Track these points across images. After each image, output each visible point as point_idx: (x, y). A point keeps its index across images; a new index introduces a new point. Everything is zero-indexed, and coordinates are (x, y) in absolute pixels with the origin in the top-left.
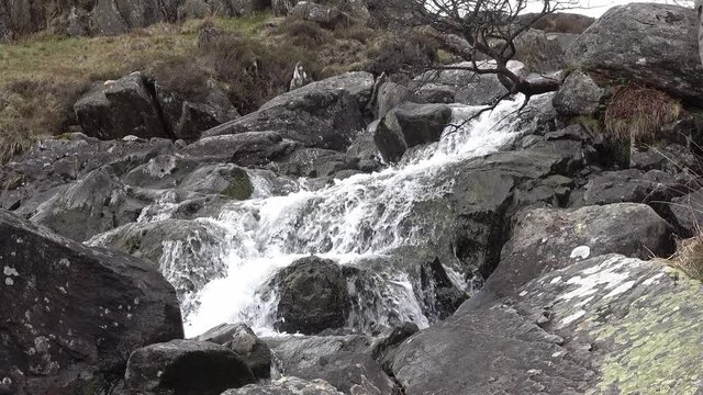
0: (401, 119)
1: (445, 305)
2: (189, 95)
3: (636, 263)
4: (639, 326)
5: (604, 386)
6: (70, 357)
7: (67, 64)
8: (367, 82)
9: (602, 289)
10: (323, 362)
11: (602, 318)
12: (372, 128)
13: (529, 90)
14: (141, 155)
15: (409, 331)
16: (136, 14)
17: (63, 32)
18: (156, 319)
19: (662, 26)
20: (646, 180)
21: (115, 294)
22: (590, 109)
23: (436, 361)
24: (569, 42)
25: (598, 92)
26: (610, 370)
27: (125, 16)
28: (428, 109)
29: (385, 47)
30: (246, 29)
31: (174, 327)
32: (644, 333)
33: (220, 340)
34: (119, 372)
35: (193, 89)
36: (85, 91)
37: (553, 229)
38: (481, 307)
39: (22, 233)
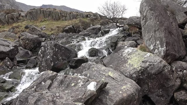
0: (104, 31)
1: (109, 53)
2: (78, 28)
3: (133, 48)
4: (133, 56)
5: (128, 63)
6: (64, 60)
7: (63, 24)
8: (100, 26)
9: (128, 51)
10: (94, 60)
11: (128, 55)
12: (101, 32)
13: (120, 27)
14: (72, 35)
15: (105, 56)
17: (63, 20)
18: (74, 55)
19: (136, 19)
20: (134, 38)
21: (69, 52)
22: (127, 29)
23: (108, 60)
24: (125, 21)
25: (128, 27)
26: (129, 61)
27: (70, 18)
28: (107, 29)
29: (102, 22)
30: (85, 20)
31: (76, 56)
32: (134, 57)
33: (82, 58)
34: (70, 61)
35: (79, 27)
36: (65, 27)
37: (123, 44)
38: (114, 54)
39: (58, 45)
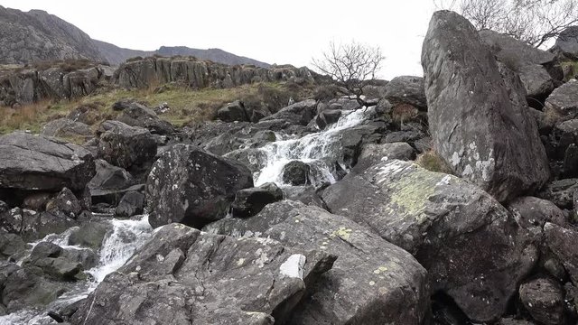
0: (325, 115)
1: (340, 176)
2: (255, 107)
3: (403, 162)
4: (404, 183)
5: (392, 203)
6: (216, 193)
7: (216, 98)
8: (314, 103)
9: (392, 171)
10: (300, 195)
11: (392, 181)
12: (316, 118)
13: (367, 105)
14: (240, 127)
15: (328, 184)
16: (238, 81)
17: (214, 88)
18: (245, 181)
19: (412, 83)
20: (406, 135)
21: (232, 173)
22: (388, 111)
23: (337, 194)
24: (381, 89)
25: (390, 105)
26: (394, 198)
27: (234, 81)
28: (334, 111)
29: (319, 91)
30: (274, 86)
31: (251, 184)
32: (406, 185)
33: (266, 188)
34: (233, 198)
35: (256, 106)
36: (221, 107)
37: (375, 151)
38: (352, 176)
39: (201, 153)
